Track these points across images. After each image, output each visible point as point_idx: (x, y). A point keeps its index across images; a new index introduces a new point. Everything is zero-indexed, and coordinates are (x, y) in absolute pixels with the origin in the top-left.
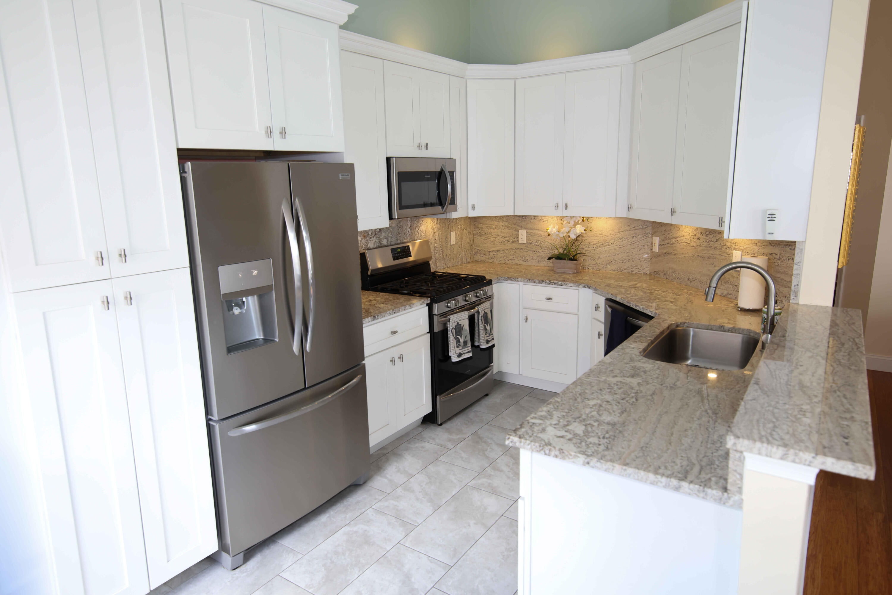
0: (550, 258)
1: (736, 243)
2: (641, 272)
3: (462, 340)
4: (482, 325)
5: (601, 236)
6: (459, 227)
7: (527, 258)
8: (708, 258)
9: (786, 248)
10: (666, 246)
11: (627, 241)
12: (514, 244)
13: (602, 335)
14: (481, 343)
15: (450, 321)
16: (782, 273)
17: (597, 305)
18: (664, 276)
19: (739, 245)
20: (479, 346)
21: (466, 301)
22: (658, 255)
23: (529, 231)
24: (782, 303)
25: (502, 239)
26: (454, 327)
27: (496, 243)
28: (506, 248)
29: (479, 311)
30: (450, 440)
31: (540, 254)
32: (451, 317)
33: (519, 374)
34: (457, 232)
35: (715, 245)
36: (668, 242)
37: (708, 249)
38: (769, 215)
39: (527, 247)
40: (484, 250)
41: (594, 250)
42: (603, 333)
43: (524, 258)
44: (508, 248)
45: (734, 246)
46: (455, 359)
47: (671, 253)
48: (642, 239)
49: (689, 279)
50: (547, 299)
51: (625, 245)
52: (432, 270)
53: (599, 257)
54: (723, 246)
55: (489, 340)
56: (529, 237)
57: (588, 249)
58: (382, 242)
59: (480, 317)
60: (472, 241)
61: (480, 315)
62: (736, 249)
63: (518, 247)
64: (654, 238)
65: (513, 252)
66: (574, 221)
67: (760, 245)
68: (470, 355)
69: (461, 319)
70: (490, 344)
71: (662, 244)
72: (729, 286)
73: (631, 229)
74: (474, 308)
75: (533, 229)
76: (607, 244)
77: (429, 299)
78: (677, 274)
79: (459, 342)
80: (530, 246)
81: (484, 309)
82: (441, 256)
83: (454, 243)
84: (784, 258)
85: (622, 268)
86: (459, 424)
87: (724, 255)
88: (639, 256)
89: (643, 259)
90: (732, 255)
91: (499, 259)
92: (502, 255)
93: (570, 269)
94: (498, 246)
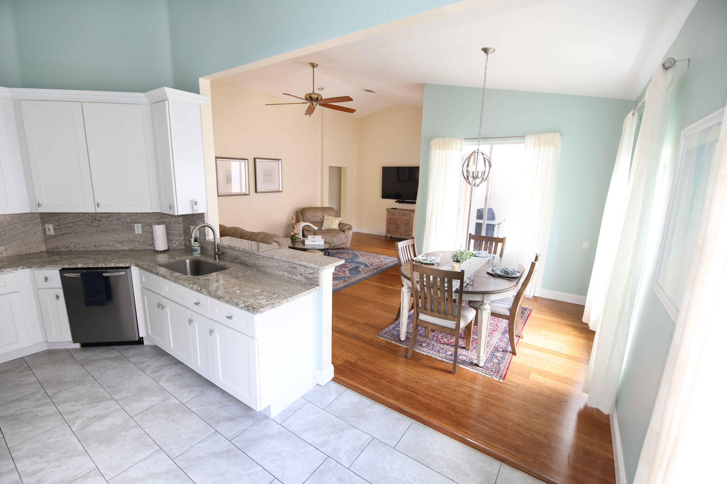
1: (135, 220)
2: (38, 251)
8: (112, 231)
10: (62, 229)
11: (19, 231)
17: (46, 277)
18: (66, 249)
19: (138, 221)
22: (53, 237)
24: (176, 244)
35: (117, 223)
36: (65, 226)
38: (195, 202)
47: (70, 233)
48: (34, 227)
49: (95, 246)
51: (17, 234)
54: (124, 222)
64: (46, 225)
67: (154, 218)
71: (57, 228)
72: (135, 243)
73: (21, 221)
78: (82, 245)
85: (19, 251)
87: (126, 227)
88: (34, 240)
89: (38, 242)
90: (133, 226)
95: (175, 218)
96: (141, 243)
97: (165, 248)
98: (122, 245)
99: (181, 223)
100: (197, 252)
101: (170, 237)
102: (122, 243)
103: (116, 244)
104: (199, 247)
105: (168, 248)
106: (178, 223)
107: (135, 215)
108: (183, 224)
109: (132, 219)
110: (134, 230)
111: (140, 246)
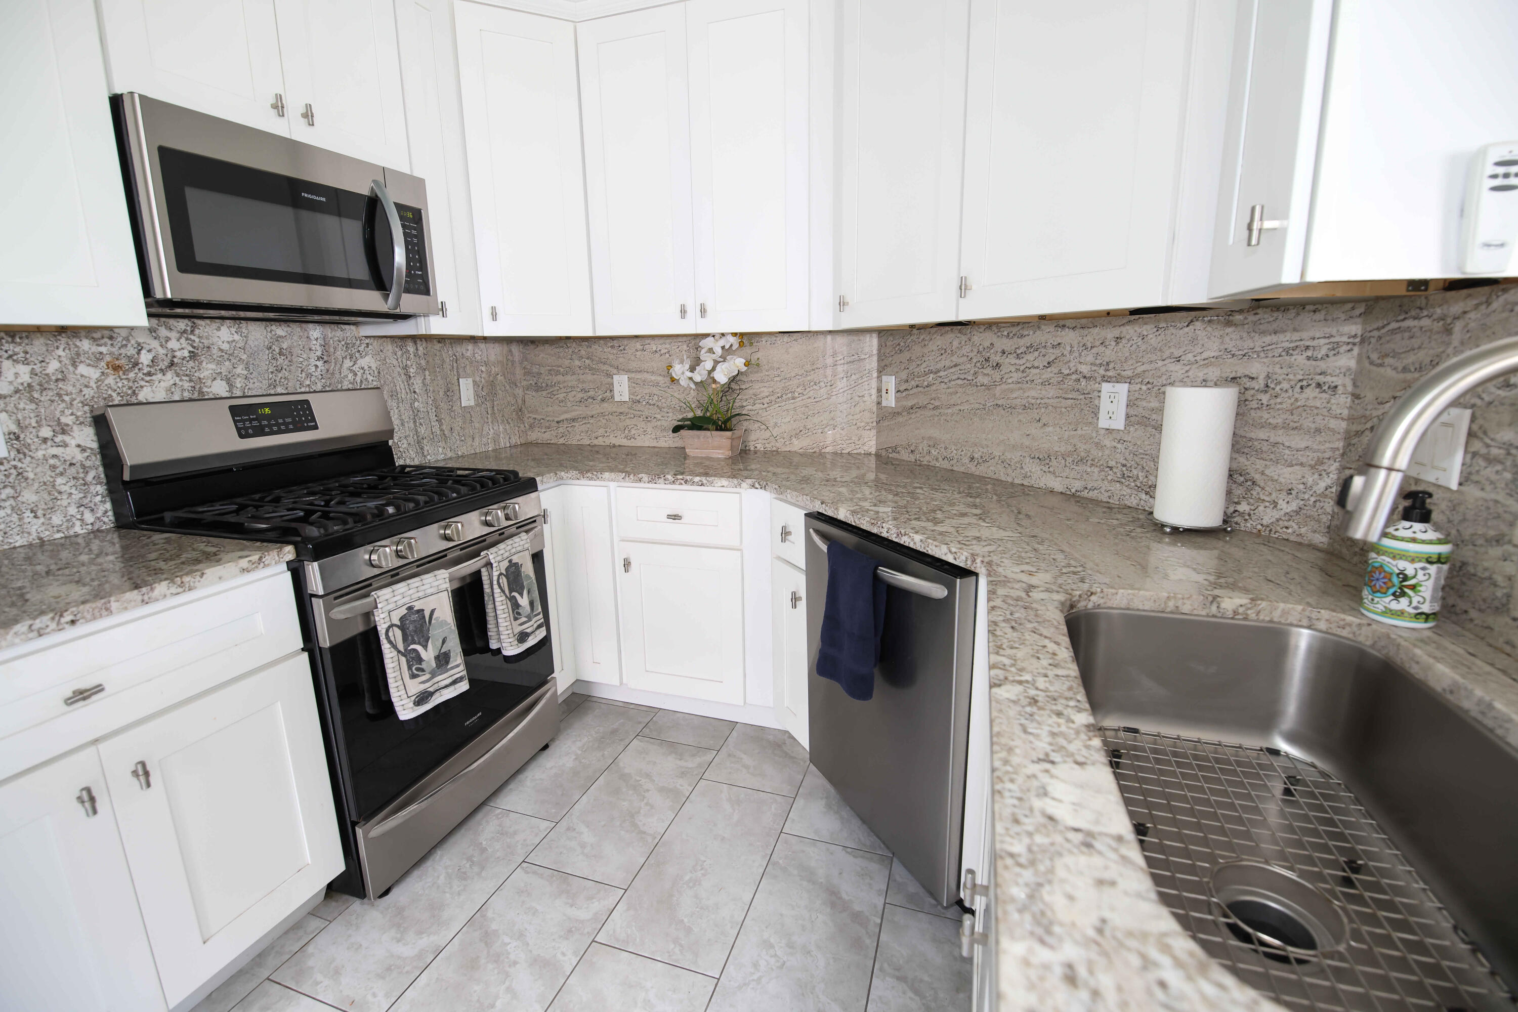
0: (676, 429)
1: (1108, 364)
2: (859, 451)
3: (428, 655)
4: (505, 598)
5: (778, 379)
6: (483, 369)
7: (633, 432)
8: (1025, 407)
9: (1294, 358)
10: (911, 392)
11: (828, 388)
12: (605, 405)
13: (800, 599)
14: (505, 644)
15: (381, 605)
17: (784, 528)
18: (910, 456)
19: (1118, 366)
20: (499, 651)
21: (447, 538)
22: (895, 414)
23: (633, 375)
24: (1275, 507)
25: (581, 395)
26: (399, 622)
27: (569, 404)
28: (590, 414)
29: (492, 561)
31: (659, 423)
32: (385, 594)
33: (621, 683)
35: (1043, 377)
36: (917, 383)
37: (1025, 386)
38: (1497, 164)
39: (630, 408)
40: (548, 418)
41: (765, 408)
42: (803, 593)
43: (626, 432)
44: (594, 413)
45: (1102, 372)
46: (406, 711)
47: (925, 407)
48: (859, 381)
49: (972, 459)
50: (669, 517)
51: (825, 397)
52: (399, 462)
53: (776, 424)
55: (528, 631)
56: (634, 387)
57: (754, 408)
58: (205, 390)
59: (495, 578)
61: (495, 574)
62: (1110, 377)
63: (614, 409)
64: (884, 378)
65: (605, 421)
66: (723, 348)
68: (463, 688)
69: (421, 594)
70: (538, 637)
71: (902, 388)
72: (1089, 470)
73: (838, 363)
74: (476, 554)
75: (639, 371)
76: (790, 395)
77: (291, 548)
78: (943, 450)
79: (420, 660)
80: (639, 407)
81: (507, 554)
82: (436, 429)
83: (472, 403)
84: (1285, 385)
85: (822, 443)
87: (1070, 396)
88: (855, 417)
89: (863, 424)
90: (1096, 394)
91: (578, 437)
92: (584, 428)
93: (719, 448)
94: (574, 410)
95: (1308, 358)
96: (1110, 472)
97: (1210, 518)
98: (1046, 469)
99: (1340, 389)
100: (1404, 601)
101: (1253, 466)
102: (1044, 459)
103: (1028, 459)
104: (1433, 569)
105: (1225, 522)
106: (1319, 385)
107: (1113, 343)
108: (1356, 396)
109: (1098, 362)
110: (1096, 413)
111: (1105, 485)
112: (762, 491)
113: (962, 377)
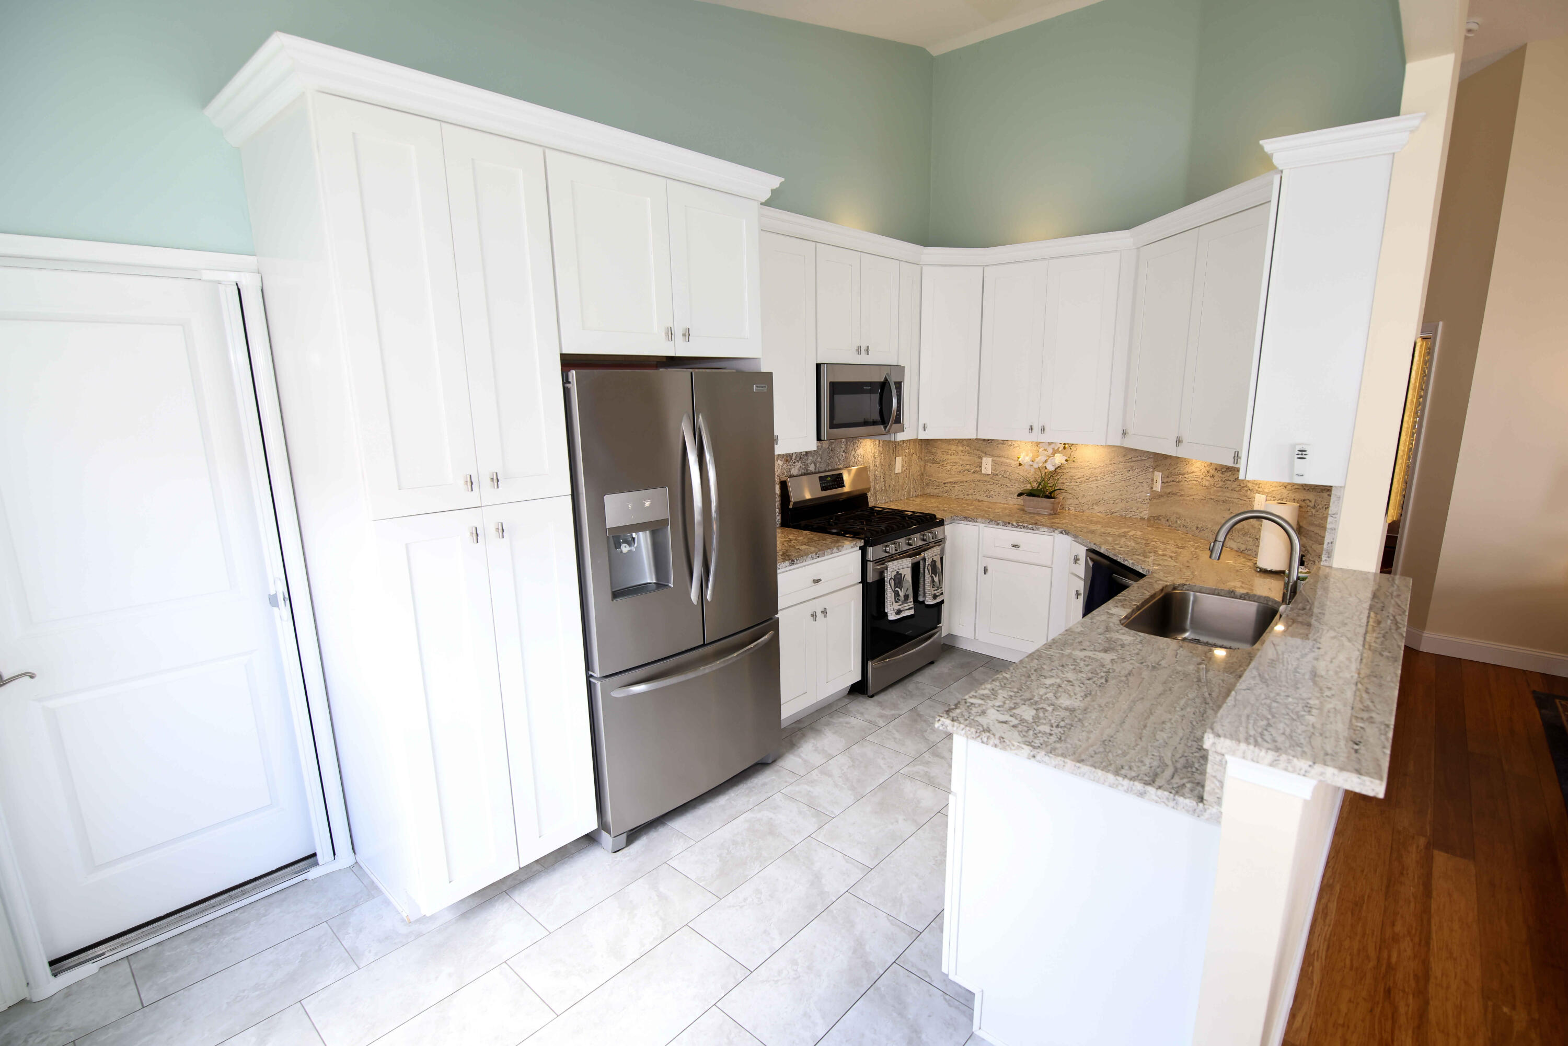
0: (1020, 495)
1: (1259, 484)
2: (1136, 517)
3: (902, 594)
4: (929, 576)
5: (1088, 468)
6: (907, 451)
7: (992, 493)
8: (1223, 502)
9: (1324, 494)
10: (1170, 484)
11: (1120, 476)
12: (976, 475)
13: (1080, 594)
14: (927, 599)
15: (888, 569)
16: (1316, 525)
17: (1076, 556)
18: (1167, 523)
19: (1263, 486)
20: (923, 602)
21: (909, 544)
22: (1160, 496)
23: (995, 458)
24: (1314, 564)
25: (961, 468)
26: (893, 577)
27: (953, 473)
28: (965, 480)
29: (926, 558)
30: (881, 716)
31: (1008, 489)
32: (890, 564)
33: (975, 638)
34: (904, 457)
36: (1173, 479)
37: (1225, 490)
38: (1299, 451)
39: (992, 478)
40: (938, 481)
41: (1078, 485)
42: (1082, 592)
43: (987, 492)
44: (968, 479)
45: (1257, 488)
46: (892, 617)
47: (1176, 494)
48: (1141, 474)
49: (1197, 528)
50: (1013, 546)
51: (1117, 481)
52: (871, 505)
53: (1084, 495)
54: (1243, 487)
55: (937, 594)
56: (995, 466)
57: (1070, 484)
58: (808, 468)
59: (926, 566)
60: (923, 469)
61: (927, 564)
62: (1259, 491)
63: (982, 479)
64: (1155, 473)
65: (974, 485)
66: (1053, 449)
67: (1290, 488)
68: (912, 612)
69: (901, 567)
70: (938, 600)
71: (1165, 481)
72: (1248, 539)
73: (1127, 461)
74: (919, 554)
75: (1000, 457)
76: (1094, 478)
77: (863, 541)
78: (1183, 521)
79: (899, 595)
80: (997, 478)
81: (931, 555)
82: (883, 486)
83: (900, 471)
84: (1320, 506)
85: (1113, 510)
86: (895, 697)
88: (1136, 495)
89: (1141, 500)
91: (956, 493)
92: (960, 488)
93: (1045, 508)
94: (956, 477)
96: (1257, 542)
97: (1279, 566)
112: (1066, 536)
113: (1196, 479)
